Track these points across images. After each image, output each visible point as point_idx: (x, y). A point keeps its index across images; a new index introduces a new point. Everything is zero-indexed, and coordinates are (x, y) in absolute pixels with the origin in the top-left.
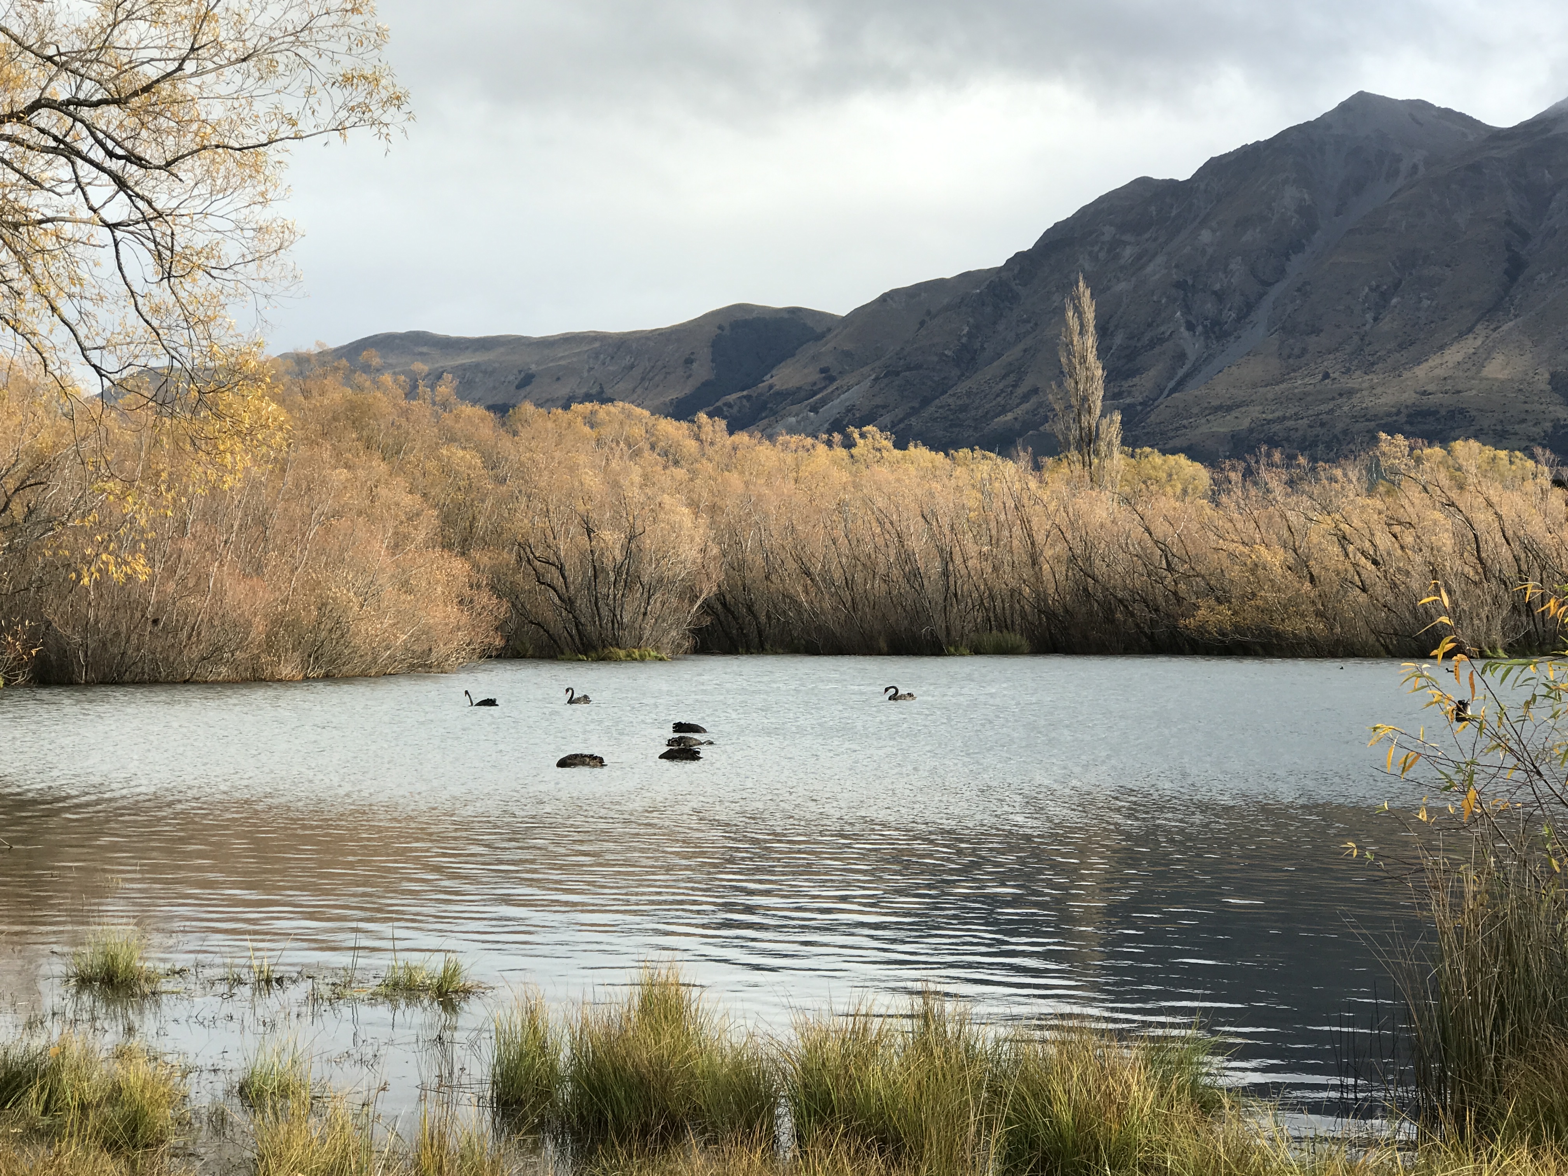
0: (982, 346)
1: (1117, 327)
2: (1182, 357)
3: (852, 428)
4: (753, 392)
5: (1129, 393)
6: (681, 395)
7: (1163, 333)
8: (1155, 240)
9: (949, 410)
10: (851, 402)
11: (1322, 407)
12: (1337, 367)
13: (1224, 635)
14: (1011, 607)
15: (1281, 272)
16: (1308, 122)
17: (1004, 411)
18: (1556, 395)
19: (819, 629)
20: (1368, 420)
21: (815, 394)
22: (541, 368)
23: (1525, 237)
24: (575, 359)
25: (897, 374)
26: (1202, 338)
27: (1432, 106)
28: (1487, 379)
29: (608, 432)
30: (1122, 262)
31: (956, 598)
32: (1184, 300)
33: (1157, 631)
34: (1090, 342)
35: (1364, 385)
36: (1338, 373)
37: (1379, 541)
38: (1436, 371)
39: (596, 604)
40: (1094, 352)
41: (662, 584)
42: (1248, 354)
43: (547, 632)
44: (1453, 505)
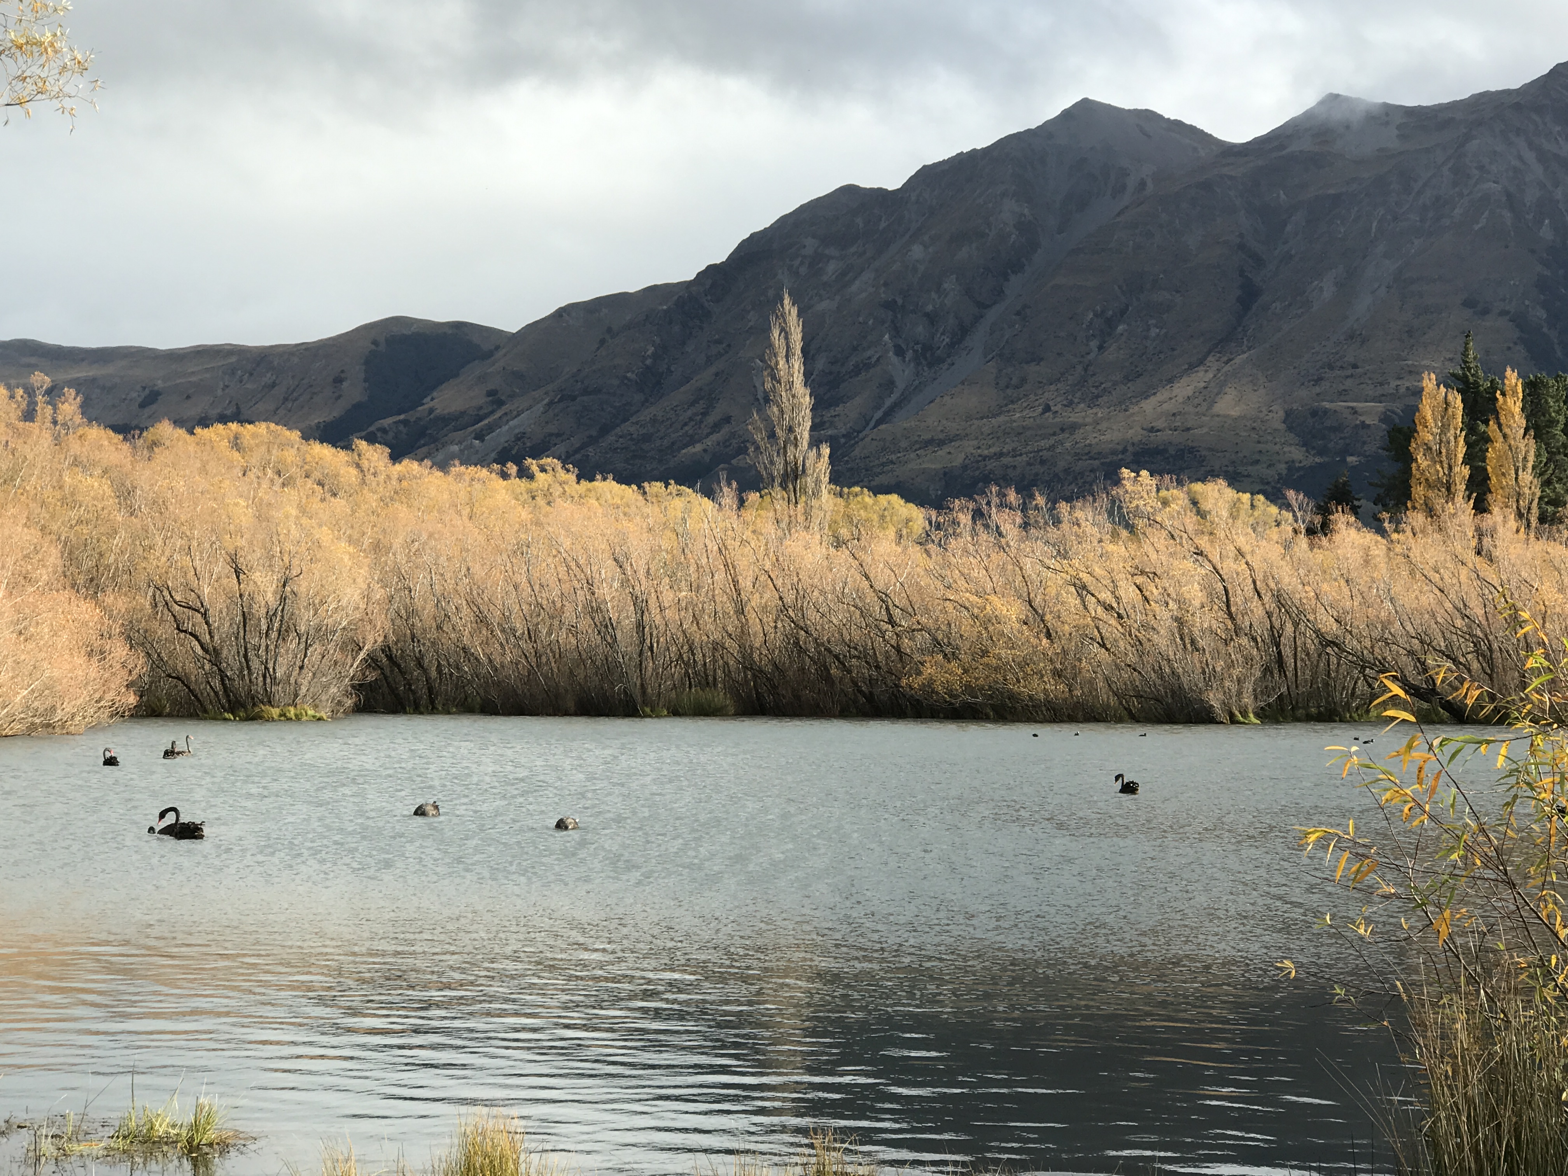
0: (669, 369)
1: (818, 349)
2: (890, 385)
3: (530, 460)
4: (412, 416)
5: (832, 424)
6: (328, 418)
7: (870, 358)
8: (862, 254)
9: (632, 439)
10: (522, 430)
11: (1042, 443)
12: (1059, 399)
13: (956, 697)
14: (714, 661)
15: (999, 293)
16: (1029, 130)
17: (692, 441)
18: (1292, 435)
19: (498, 685)
20: (1091, 458)
21: (481, 420)
22: (168, 384)
23: (1259, 262)
24: (207, 376)
25: (574, 399)
26: (912, 365)
27: (1161, 117)
28: (1218, 416)
29: (255, 458)
30: (825, 278)
31: (652, 651)
32: (893, 321)
33: (877, 691)
34: (796, 366)
35: (1088, 420)
36: (1059, 406)
37: (1121, 593)
38: (1165, 406)
39: (246, 656)
40: (801, 377)
41: (322, 633)
42: (963, 383)
43: (188, 687)
44: (1201, 554)
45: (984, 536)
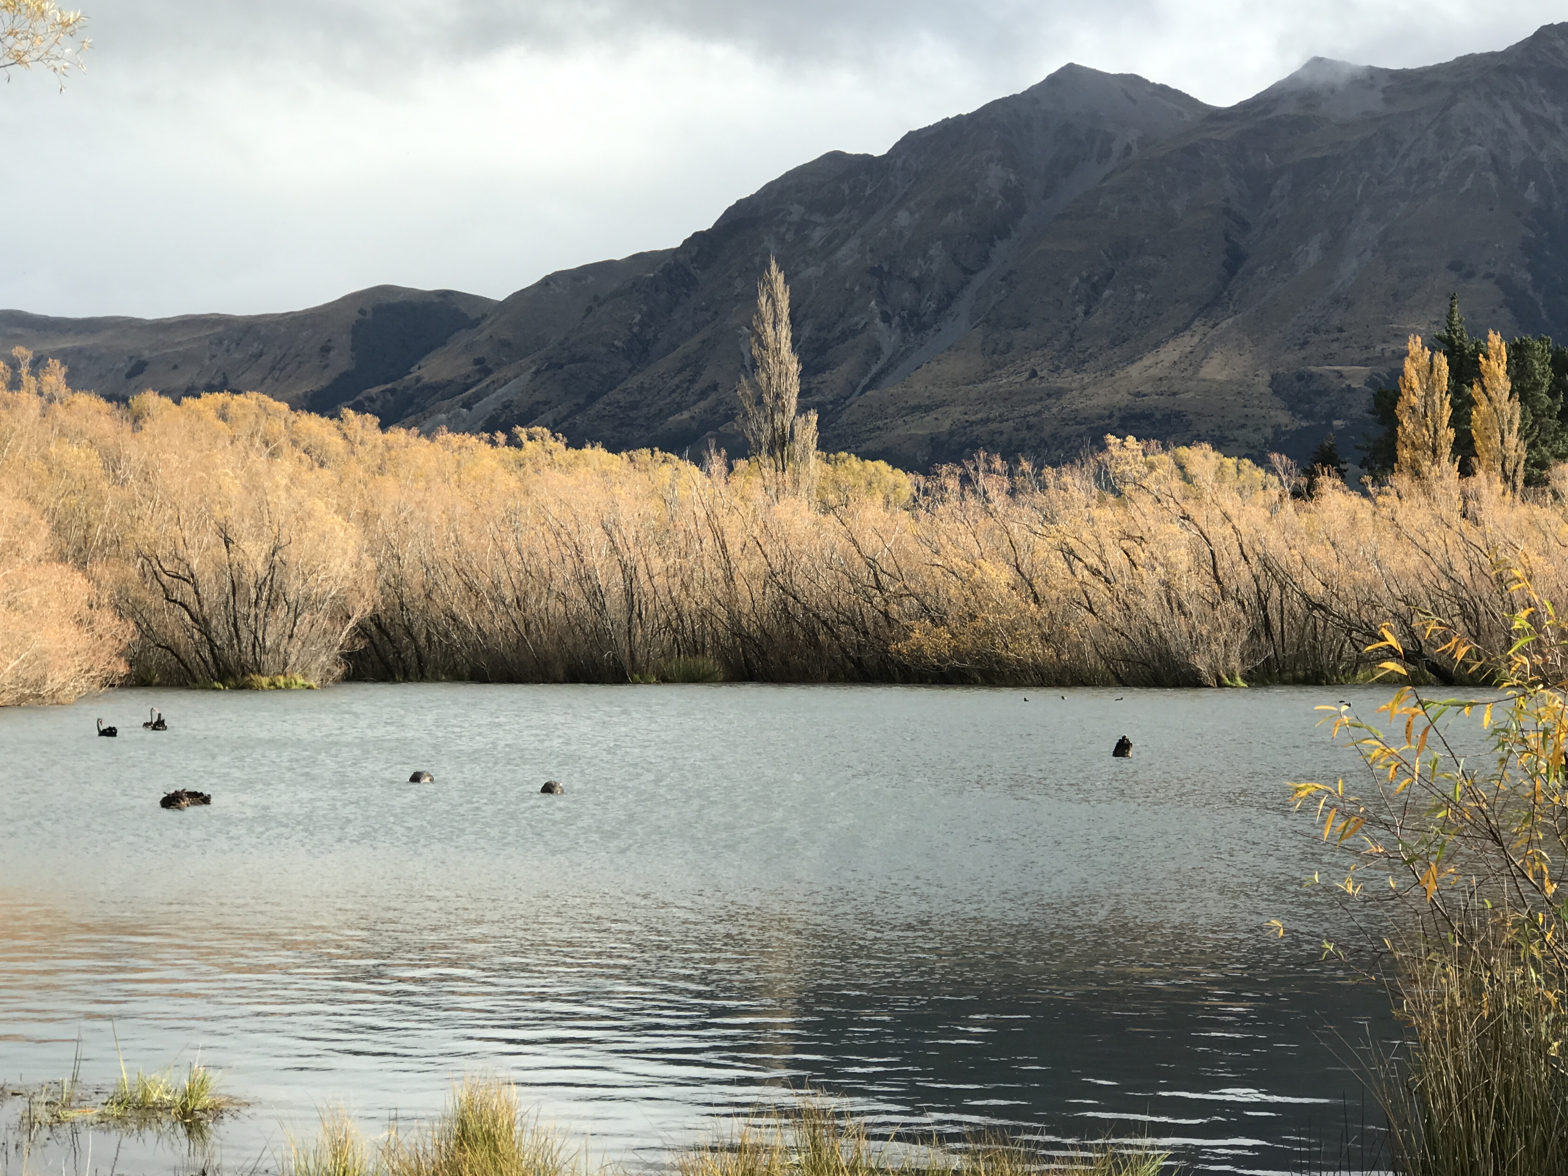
0: (655, 336)
1: (805, 317)
2: (876, 351)
3: (519, 428)
4: (399, 385)
5: (819, 391)
6: (316, 387)
7: (856, 324)
8: (847, 222)
9: (619, 407)
10: (509, 398)
11: (1029, 408)
12: (1045, 364)
13: (941, 660)
14: (703, 627)
15: (986, 258)
16: (1014, 95)
17: (679, 408)
18: (1278, 399)
20: (1078, 423)
21: (468, 389)
22: (155, 354)
23: (1245, 226)
24: (194, 345)
25: (561, 367)
26: (899, 331)
27: (1147, 81)
28: (1204, 380)
29: (242, 427)
30: (811, 245)
31: (641, 619)
32: (879, 289)
33: (865, 657)
34: (784, 334)
35: (1074, 385)
36: (1045, 371)
37: (1108, 557)
38: (1151, 371)
39: (235, 625)
40: (789, 344)
41: (310, 602)
42: (949, 349)
43: (177, 656)
44: (1188, 518)
45: (972, 502)
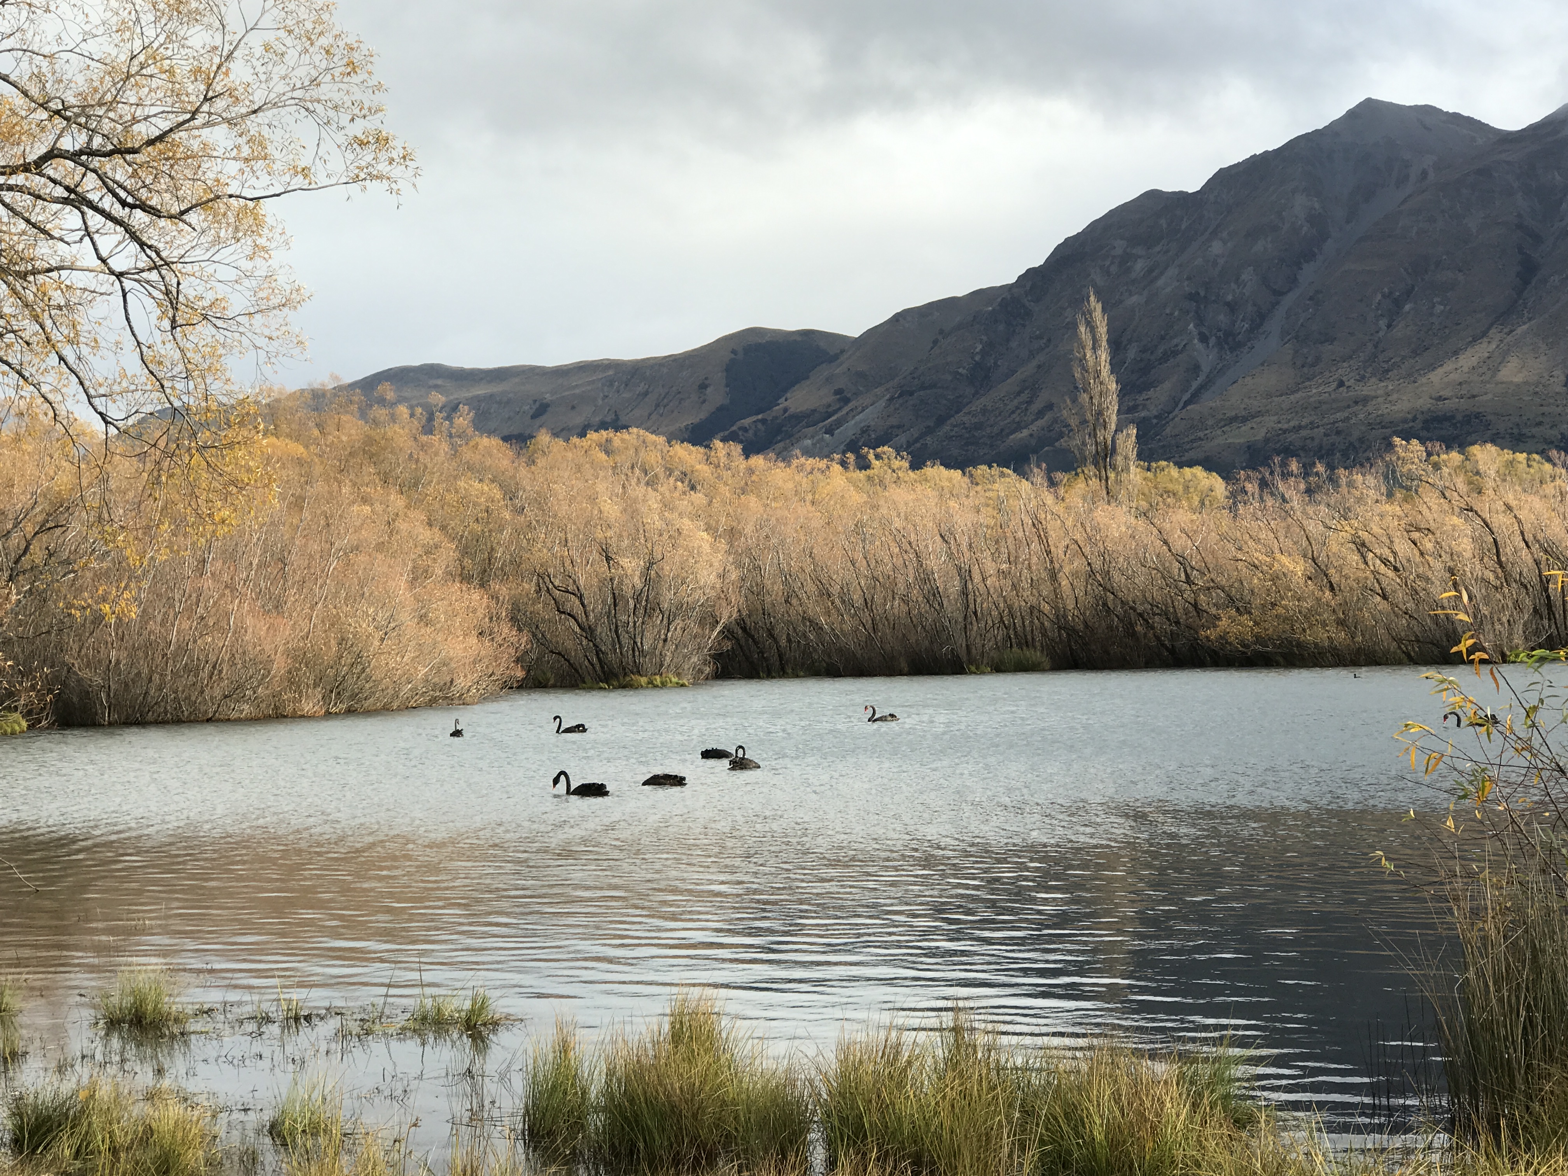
0: (995, 363)
1: (1130, 341)
2: (1196, 368)
3: (868, 451)
4: (768, 415)
5: (1144, 407)
6: (696, 420)
7: (1177, 345)
8: (1167, 251)
9: (964, 428)
10: (866, 423)
11: (1338, 415)
12: (1352, 374)
13: (1244, 646)
14: (1032, 622)
15: (1293, 281)
16: (1317, 130)
17: (1018, 427)
19: (840, 650)
21: (829, 417)
22: (554, 397)
23: (1537, 239)
24: (589, 388)
25: (911, 394)
26: (1216, 350)
27: (1440, 111)
28: (1502, 383)
29: (624, 459)
30: (1133, 275)
31: (976, 616)
32: (1197, 312)
33: (1178, 644)
34: (1103, 357)
35: (1380, 392)
36: (1352, 381)
37: (1397, 548)
38: (1452, 376)
39: (616, 631)
40: (1108, 367)
41: (681, 609)
42: (1262, 364)
43: (568, 661)
44: (1471, 510)
45: (1270, 502)
